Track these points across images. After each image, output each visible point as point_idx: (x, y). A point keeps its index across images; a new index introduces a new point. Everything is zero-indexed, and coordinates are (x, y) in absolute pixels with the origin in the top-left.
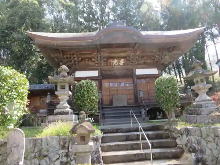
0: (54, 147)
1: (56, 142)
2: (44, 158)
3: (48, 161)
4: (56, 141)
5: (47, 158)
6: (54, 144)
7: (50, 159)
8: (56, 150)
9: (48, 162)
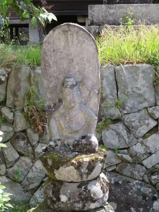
0: (140, 95)
1: (144, 82)
2: (112, 126)
3: (124, 133)
4: (144, 78)
5: (120, 127)
6: (139, 86)
7: (129, 129)
8: (146, 104)
9: (126, 137)
